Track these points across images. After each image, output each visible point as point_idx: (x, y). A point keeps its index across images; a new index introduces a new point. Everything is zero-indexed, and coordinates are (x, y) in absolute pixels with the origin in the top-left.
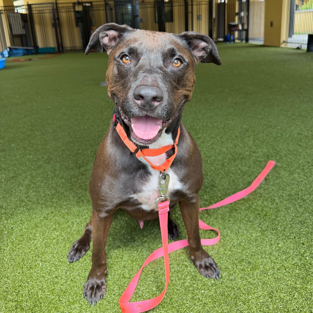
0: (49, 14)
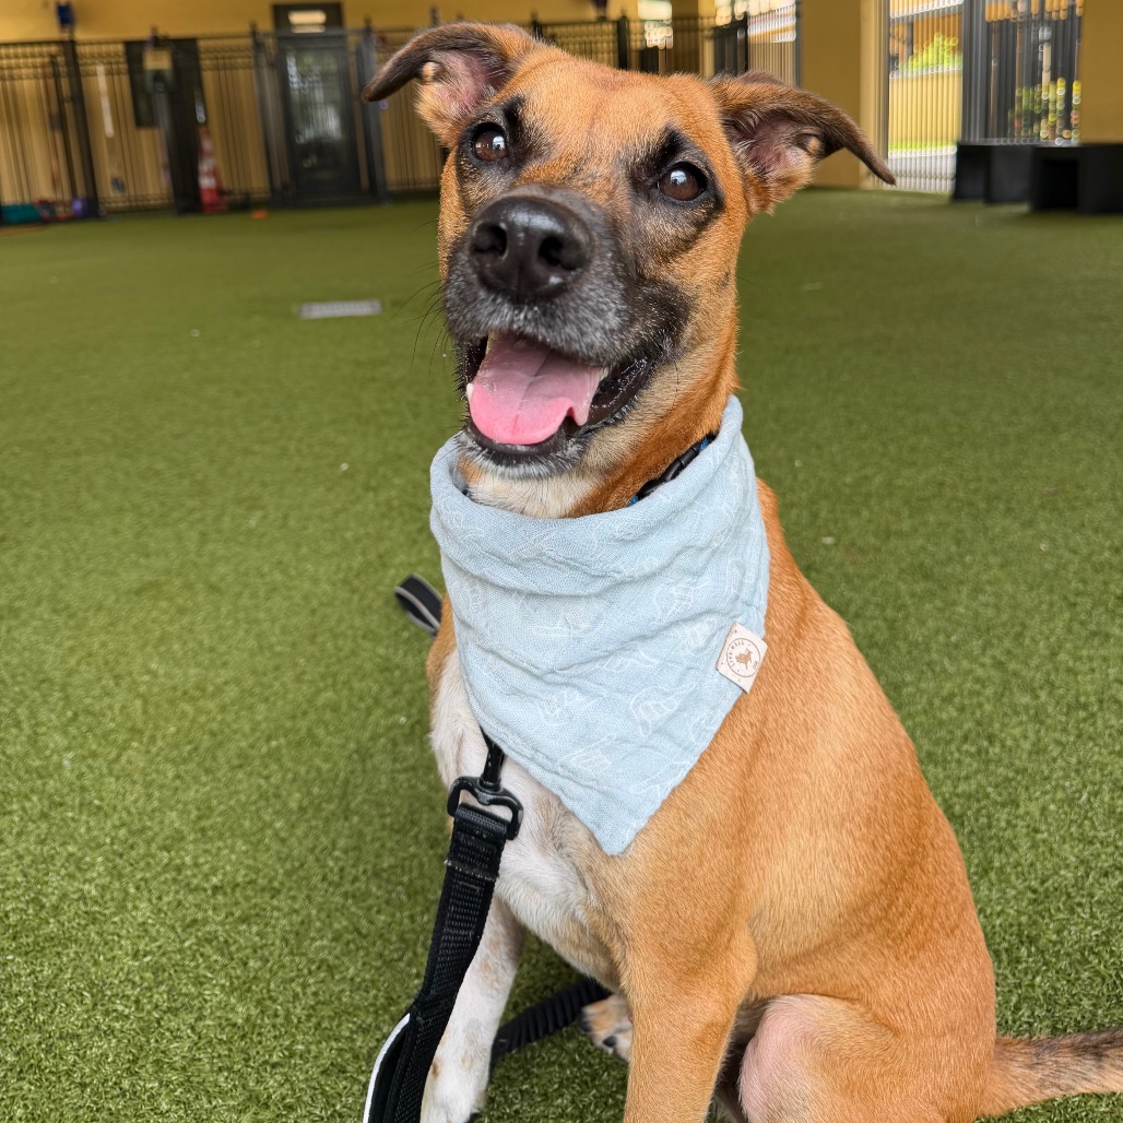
0: (33, 82)
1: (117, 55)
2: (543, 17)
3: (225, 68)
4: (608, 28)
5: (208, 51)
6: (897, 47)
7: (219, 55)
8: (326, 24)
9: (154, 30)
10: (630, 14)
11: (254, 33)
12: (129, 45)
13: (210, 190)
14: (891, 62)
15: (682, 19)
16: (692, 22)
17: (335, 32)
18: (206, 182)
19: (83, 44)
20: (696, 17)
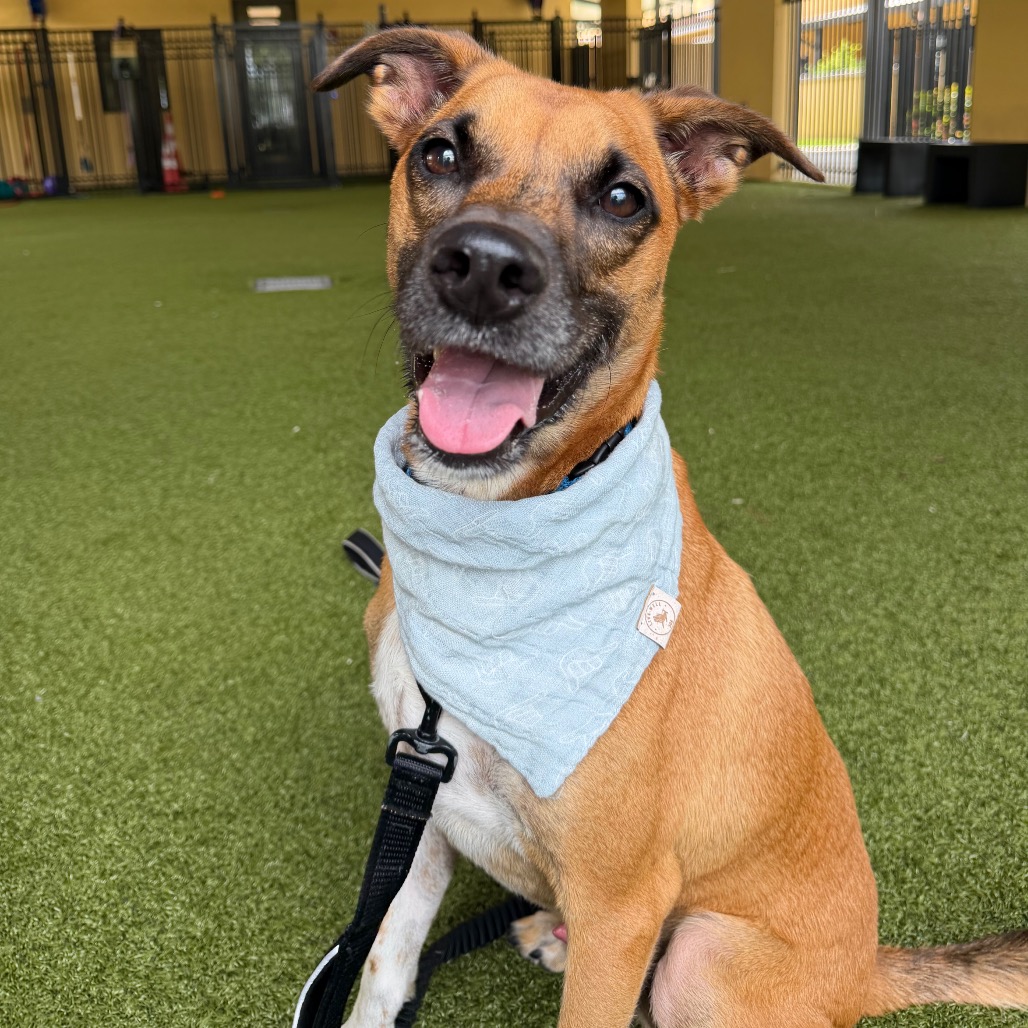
0: (7, 67)
1: (86, 43)
2: (483, 16)
3: (187, 57)
4: (543, 27)
5: (170, 41)
6: (806, 51)
7: (182, 45)
8: (281, 19)
9: (121, 20)
10: (563, 15)
11: (214, 26)
12: (97, 34)
13: (172, 171)
14: (801, 64)
15: (611, 20)
16: (620, 24)
17: (290, 26)
18: (168, 164)
19: (54, 32)
20: (624, 19)
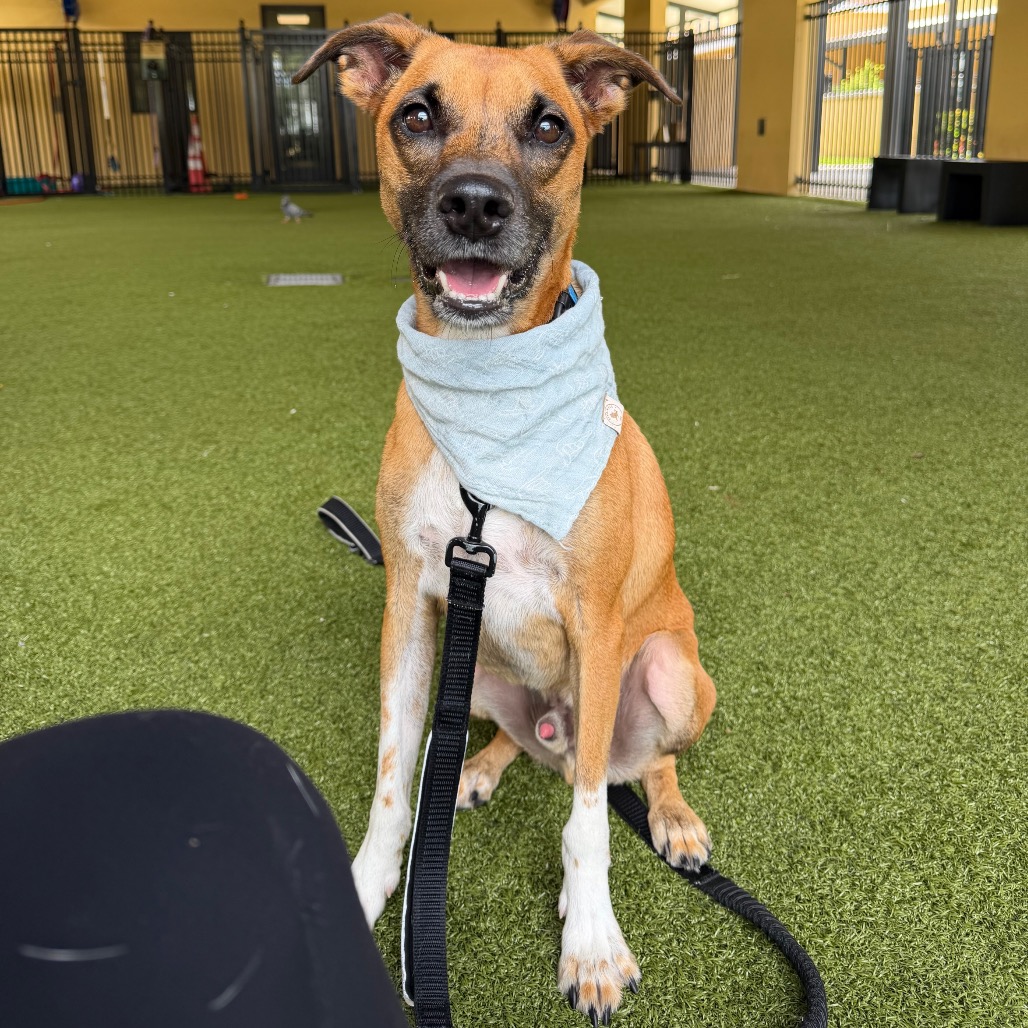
0: (38, 66)
1: (116, 44)
2: (506, 28)
3: (215, 60)
5: (200, 44)
6: (831, 70)
7: (210, 48)
8: (310, 26)
9: (152, 23)
11: (242, 30)
12: (128, 35)
13: (196, 171)
15: (633, 34)
16: (644, 37)
17: (318, 32)
18: (194, 165)
19: (85, 32)
20: (648, 33)
